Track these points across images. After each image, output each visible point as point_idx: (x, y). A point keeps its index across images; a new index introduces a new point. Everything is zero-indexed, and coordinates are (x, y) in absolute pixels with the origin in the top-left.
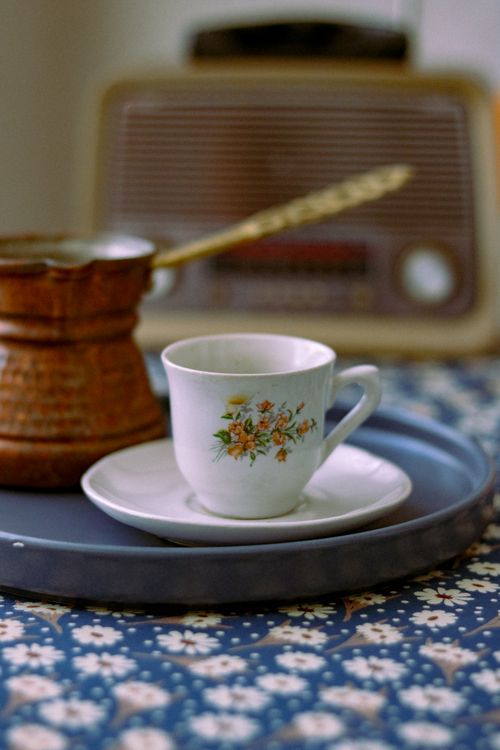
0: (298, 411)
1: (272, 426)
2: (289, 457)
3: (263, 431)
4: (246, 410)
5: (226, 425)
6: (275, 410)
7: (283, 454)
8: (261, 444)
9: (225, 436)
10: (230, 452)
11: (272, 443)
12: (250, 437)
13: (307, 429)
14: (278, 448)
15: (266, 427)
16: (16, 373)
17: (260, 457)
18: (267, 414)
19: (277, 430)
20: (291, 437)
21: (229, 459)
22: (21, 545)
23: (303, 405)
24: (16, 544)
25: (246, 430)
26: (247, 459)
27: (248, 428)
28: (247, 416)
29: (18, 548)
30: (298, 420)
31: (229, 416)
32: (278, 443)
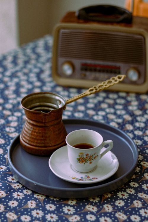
0: (94, 155)
1: (89, 158)
2: (92, 163)
3: (86, 159)
4: (83, 155)
5: (79, 157)
6: (89, 155)
7: (91, 163)
8: (86, 161)
9: (79, 160)
10: (80, 162)
11: (88, 161)
12: (84, 160)
13: (96, 157)
14: (90, 162)
15: (87, 158)
16: (35, 132)
17: (86, 164)
18: (87, 156)
19: (90, 159)
20: (92, 159)
21: (79, 163)
22: (35, 184)
23: (95, 153)
24: (34, 184)
25: (83, 159)
26: (83, 164)
27: (83, 158)
28: (83, 156)
29: (35, 185)
30: (94, 156)
31: (79, 156)
32: (90, 161)
